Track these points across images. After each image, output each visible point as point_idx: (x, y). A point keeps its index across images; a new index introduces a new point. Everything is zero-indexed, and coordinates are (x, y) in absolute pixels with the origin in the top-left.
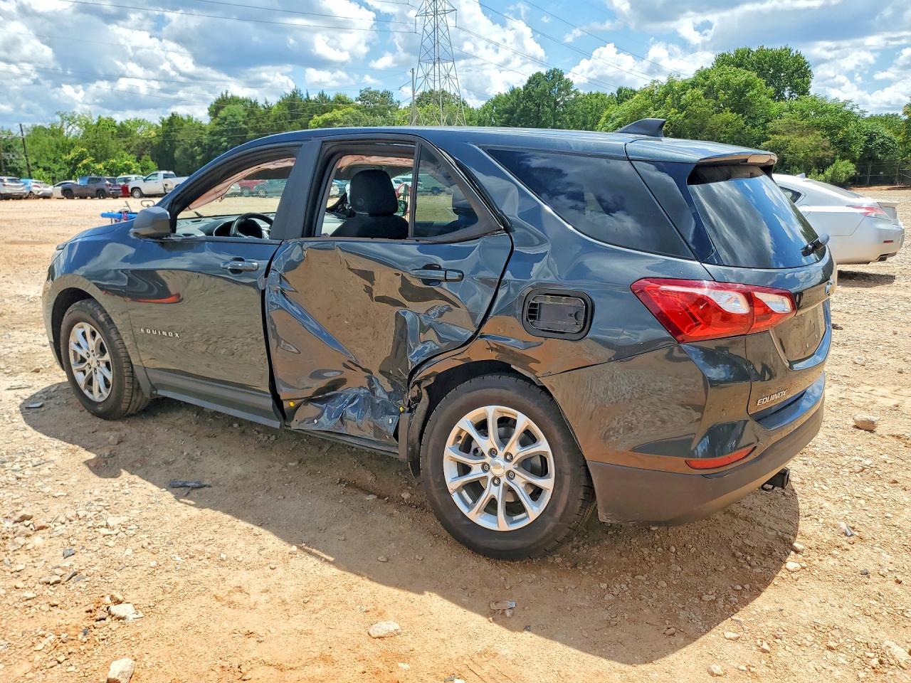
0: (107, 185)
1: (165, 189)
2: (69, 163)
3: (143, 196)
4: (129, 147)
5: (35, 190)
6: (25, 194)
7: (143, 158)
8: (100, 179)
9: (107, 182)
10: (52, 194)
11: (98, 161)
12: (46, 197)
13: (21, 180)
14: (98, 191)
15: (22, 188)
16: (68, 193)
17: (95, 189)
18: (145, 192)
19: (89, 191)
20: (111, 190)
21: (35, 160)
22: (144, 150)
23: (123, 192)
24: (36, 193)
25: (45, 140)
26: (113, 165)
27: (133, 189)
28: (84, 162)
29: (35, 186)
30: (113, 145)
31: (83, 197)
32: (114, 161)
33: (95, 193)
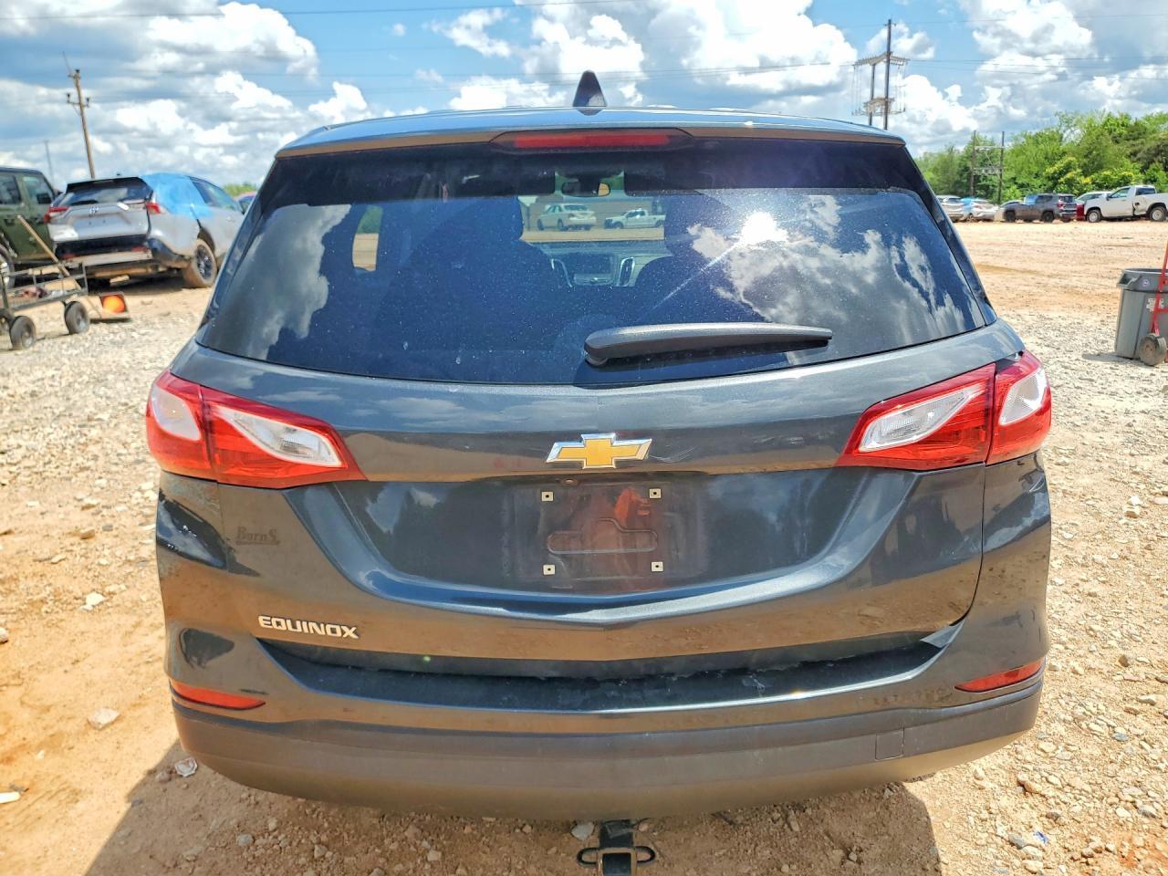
0: (1058, 206)
1: (1134, 209)
2: (1049, 178)
3: (1101, 219)
4: (1134, 154)
5: (975, 211)
6: (962, 216)
7: (1153, 166)
8: (1051, 197)
9: (1060, 201)
10: (993, 216)
11: (1085, 174)
12: (987, 220)
13: (962, 200)
14: (1045, 212)
15: (960, 209)
16: (1010, 216)
17: (1042, 209)
18: (1105, 214)
19: (1036, 213)
20: (1062, 211)
21: (1013, 175)
22: (1156, 155)
23: (1078, 215)
24: (975, 215)
25: (1032, 150)
26: (1106, 178)
27: (1091, 210)
28: (1069, 175)
29: (977, 207)
30: (1112, 150)
31: (1028, 220)
32: (1108, 173)
33: (1040, 215)
